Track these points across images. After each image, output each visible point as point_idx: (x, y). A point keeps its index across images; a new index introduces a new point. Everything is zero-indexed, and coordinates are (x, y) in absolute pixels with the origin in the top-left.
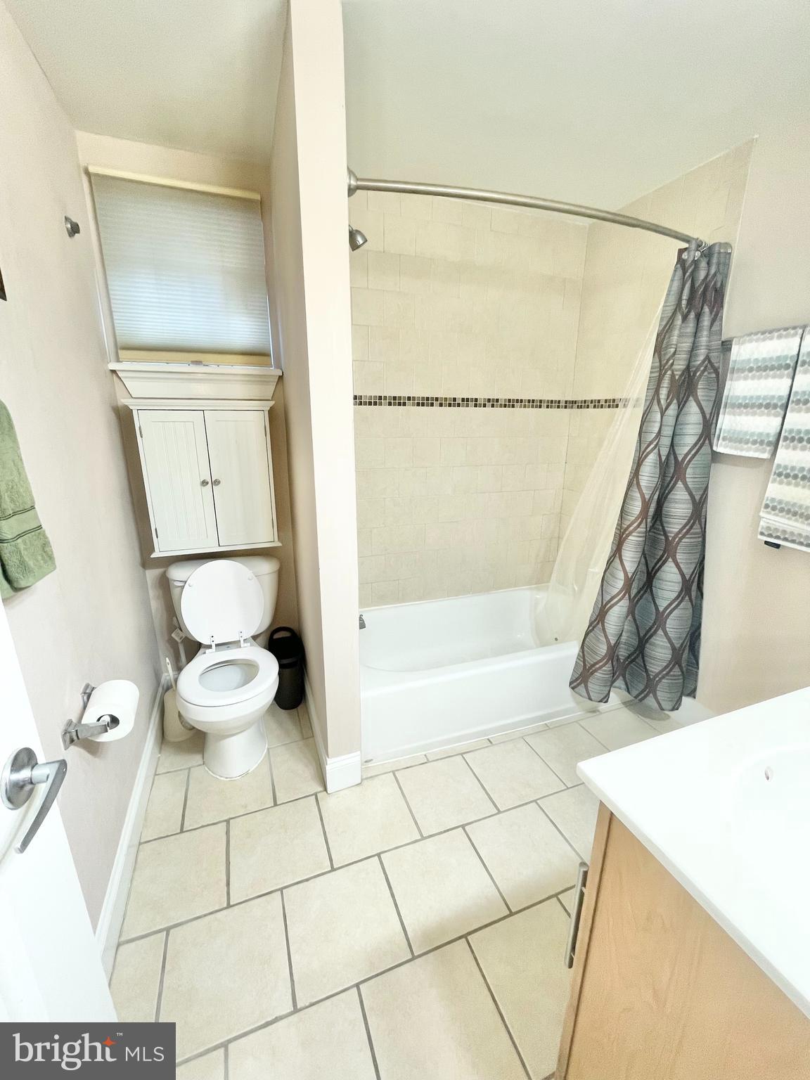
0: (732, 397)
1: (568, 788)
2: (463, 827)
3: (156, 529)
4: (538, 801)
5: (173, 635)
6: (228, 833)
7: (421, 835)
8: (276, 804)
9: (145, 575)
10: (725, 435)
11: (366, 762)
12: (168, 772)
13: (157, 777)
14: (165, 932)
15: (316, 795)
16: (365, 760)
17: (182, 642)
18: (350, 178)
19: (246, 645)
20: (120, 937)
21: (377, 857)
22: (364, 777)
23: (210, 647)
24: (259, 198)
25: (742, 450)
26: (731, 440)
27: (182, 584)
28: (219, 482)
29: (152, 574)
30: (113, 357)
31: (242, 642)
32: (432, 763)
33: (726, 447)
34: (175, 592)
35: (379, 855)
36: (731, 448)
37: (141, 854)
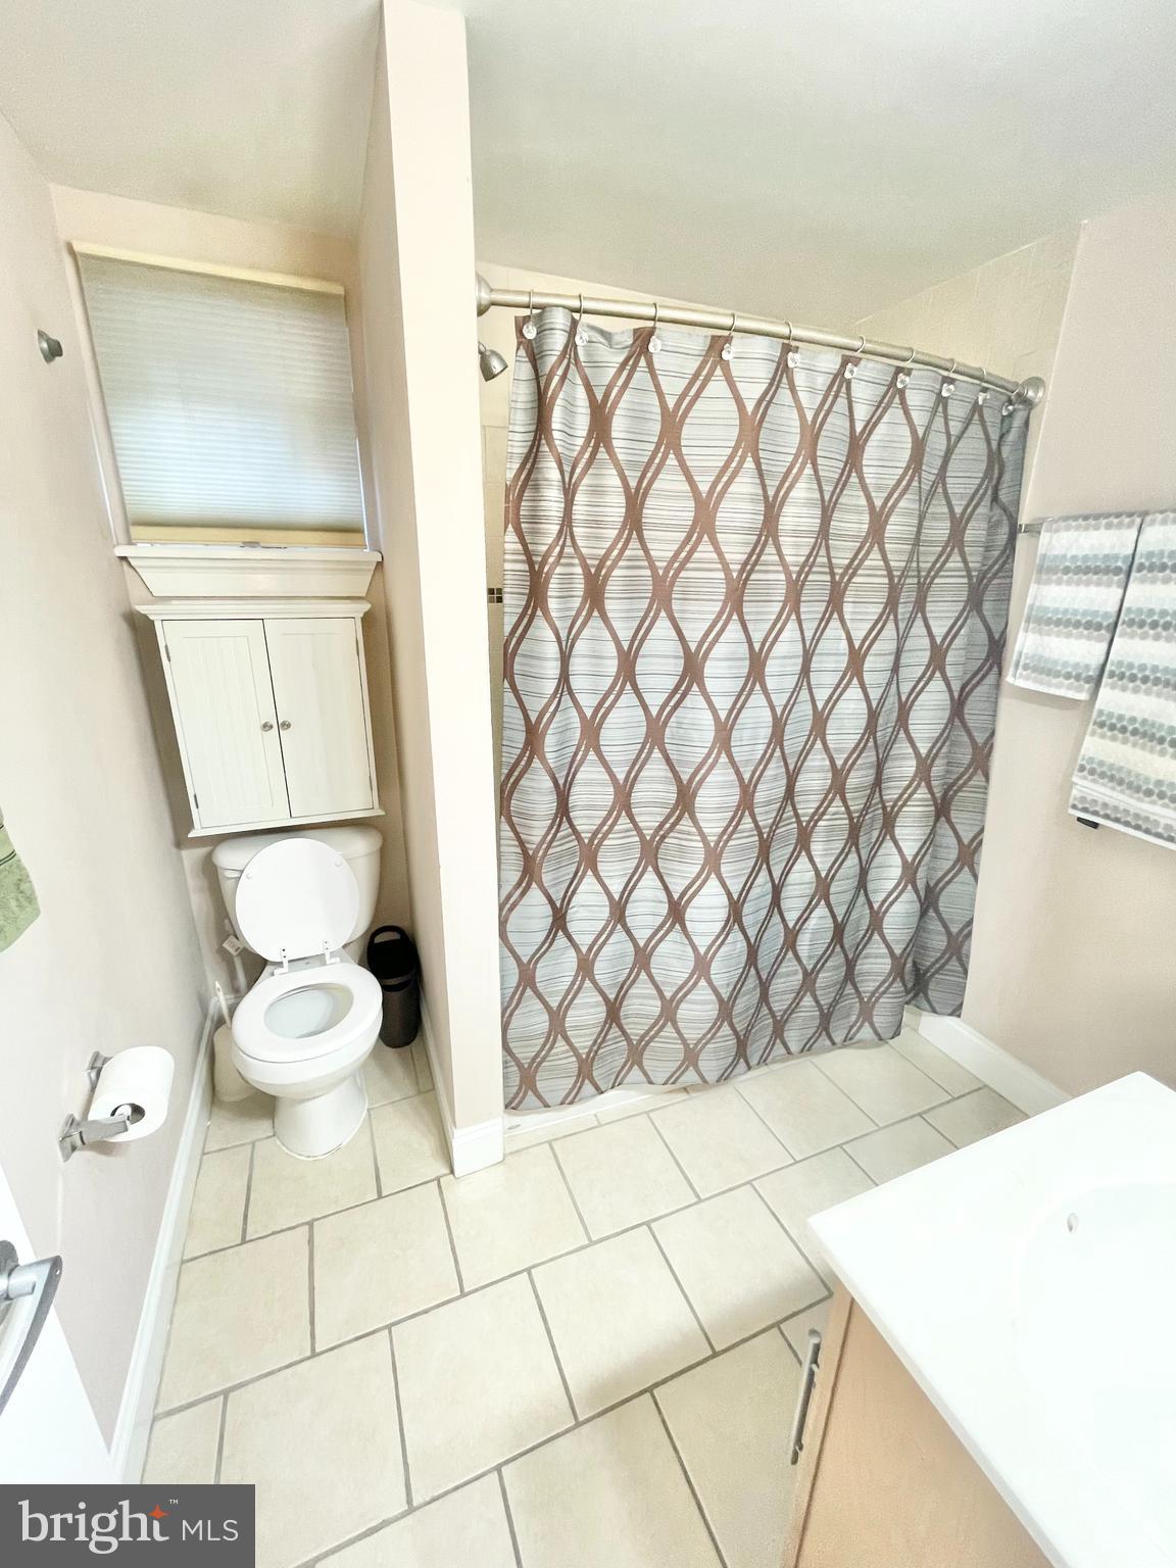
0: (1039, 608)
1: (796, 1162)
2: (648, 1224)
3: (195, 796)
4: (754, 1183)
5: (225, 945)
6: (311, 1241)
7: (589, 1239)
8: (380, 1197)
9: (180, 859)
10: (1028, 661)
11: (510, 1128)
12: (221, 1150)
13: (205, 1157)
14: (222, 1397)
15: (438, 1179)
16: (509, 1125)
17: (239, 955)
18: (480, 290)
19: (333, 960)
20: (155, 1408)
21: (525, 1274)
22: (508, 1151)
23: (280, 964)
24: (343, 293)
25: (1049, 685)
26: (1035, 669)
27: (237, 875)
28: (289, 726)
29: (191, 857)
30: (122, 537)
31: (327, 957)
32: (605, 1127)
33: (1027, 678)
34: (227, 886)
35: (528, 1270)
36: (1036, 681)
37: (184, 1277)
